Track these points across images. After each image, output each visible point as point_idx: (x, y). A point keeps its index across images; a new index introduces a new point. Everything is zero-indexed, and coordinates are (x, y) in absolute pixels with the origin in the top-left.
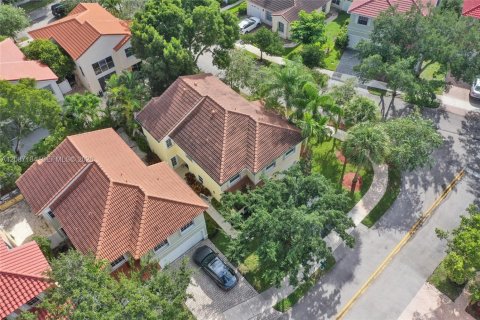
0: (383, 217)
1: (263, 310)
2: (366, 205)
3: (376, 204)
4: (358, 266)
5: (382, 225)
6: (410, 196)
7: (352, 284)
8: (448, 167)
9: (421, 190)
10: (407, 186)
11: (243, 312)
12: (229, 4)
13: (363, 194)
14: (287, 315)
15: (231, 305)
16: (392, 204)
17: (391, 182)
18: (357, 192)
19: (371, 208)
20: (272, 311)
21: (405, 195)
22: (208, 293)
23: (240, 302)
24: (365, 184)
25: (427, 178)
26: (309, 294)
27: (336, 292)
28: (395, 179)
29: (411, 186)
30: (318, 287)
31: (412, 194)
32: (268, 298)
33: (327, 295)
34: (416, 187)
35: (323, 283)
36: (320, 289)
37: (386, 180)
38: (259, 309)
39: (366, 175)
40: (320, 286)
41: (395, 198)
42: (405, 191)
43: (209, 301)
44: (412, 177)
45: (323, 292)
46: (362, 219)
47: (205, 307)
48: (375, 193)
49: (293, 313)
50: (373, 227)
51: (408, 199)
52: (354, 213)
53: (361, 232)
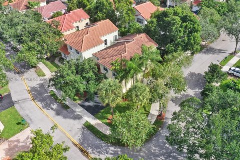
0: (89, 132)
1: (52, 87)
2: (98, 124)
3: (99, 129)
4: (62, 118)
5: (84, 131)
6: (104, 149)
7: (55, 115)
10: (112, 149)
13: (106, 124)
18: (107, 121)
19: (96, 127)
20: (51, 90)
21: (105, 147)
26: (55, 100)
27: (52, 109)
28: (117, 143)
30: (57, 103)
31: (106, 150)
33: (52, 106)
34: (111, 154)
35: (58, 105)
36: (55, 104)
41: (103, 141)
42: (109, 147)
44: (120, 153)
46: (89, 122)
48: (107, 130)
49: (48, 96)
50: (84, 127)
51: (102, 148)
52: (93, 118)
53: (81, 121)
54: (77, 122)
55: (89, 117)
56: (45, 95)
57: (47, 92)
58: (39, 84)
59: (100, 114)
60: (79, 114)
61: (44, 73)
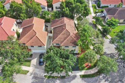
0: (86, 78)
1: (42, 74)
2: (85, 72)
3: (88, 74)
5: (84, 80)
6: (99, 79)
8: (118, 81)
9: (104, 80)
10: (101, 77)
11: (38, 71)
12: (101, 8)
13: (87, 69)
14: (45, 79)
15: (38, 68)
16: (92, 77)
17: (97, 72)
18: (86, 68)
19: (86, 74)
20: (43, 76)
21: (98, 78)
22: (36, 63)
23: (40, 69)
24: (90, 68)
25: (109, 79)
26: (53, 79)
28: (99, 73)
29: (102, 77)
30: (56, 79)
31: (100, 79)
32: (45, 73)
34: (103, 79)
35: (58, 79)
36: (56, 80)
37: (97, 71)
38: (42, 73)
39: (93, 66)
40: (57, 79)
41: (94, 77)
42: (99, 77)
43: (35, 64)
44: (105, 76)
45: (56, 81)
46: (81, 74)
47: (34, 65)
48: (90, 72)
49: (47, 79)
50: (82, 78)
51: (98, 79)
52: (80, 72)
53: (77, 77)
54: (76, 79)
55: (78, 73)
56: (45, 81)
57: (43, 78)
58: (33, 78)
59: (80, 67)
60: (73, 75)
61: (26, 71)
